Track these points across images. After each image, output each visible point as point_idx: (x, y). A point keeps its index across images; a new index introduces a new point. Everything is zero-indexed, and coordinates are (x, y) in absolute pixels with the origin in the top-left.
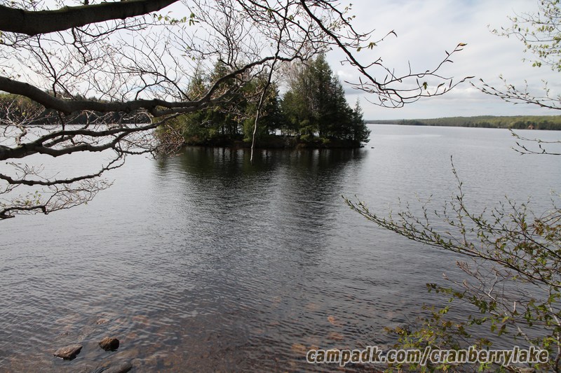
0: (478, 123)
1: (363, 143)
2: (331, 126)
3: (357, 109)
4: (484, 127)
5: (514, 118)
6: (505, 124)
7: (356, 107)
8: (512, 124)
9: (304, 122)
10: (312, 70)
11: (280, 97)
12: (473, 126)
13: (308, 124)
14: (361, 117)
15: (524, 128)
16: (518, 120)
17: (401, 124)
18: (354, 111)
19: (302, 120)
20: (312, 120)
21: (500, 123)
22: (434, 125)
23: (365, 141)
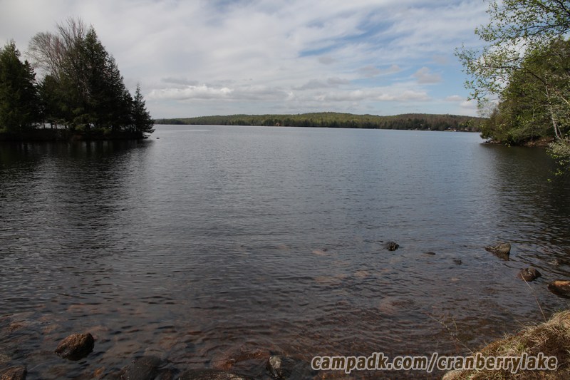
0: (235, 121)
1: (147, 134)
2: (110, 114)
3: (138, 96)
4: (240, 125)
5: (264, 117)
6: (257, 121)
7: (136, 95)
8: (263, 121)
9: (78, 110)
10: (82, 50)
11: (37, 81)
12: (230, 124)
13: (83, 112)
14: (143, 106)
15: (273, 126)
16: (267, 119)
17: (162, 124)
18: (134, 100)
19: (75, 108)
20: (87, 108)
21: (253, 121)
22: (194, 124)
23: (149, 132)
